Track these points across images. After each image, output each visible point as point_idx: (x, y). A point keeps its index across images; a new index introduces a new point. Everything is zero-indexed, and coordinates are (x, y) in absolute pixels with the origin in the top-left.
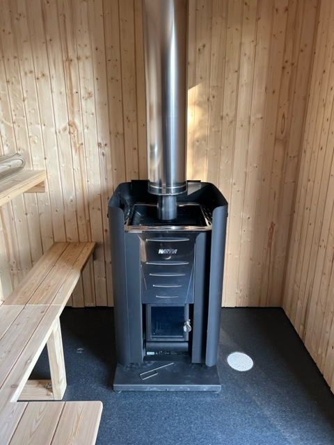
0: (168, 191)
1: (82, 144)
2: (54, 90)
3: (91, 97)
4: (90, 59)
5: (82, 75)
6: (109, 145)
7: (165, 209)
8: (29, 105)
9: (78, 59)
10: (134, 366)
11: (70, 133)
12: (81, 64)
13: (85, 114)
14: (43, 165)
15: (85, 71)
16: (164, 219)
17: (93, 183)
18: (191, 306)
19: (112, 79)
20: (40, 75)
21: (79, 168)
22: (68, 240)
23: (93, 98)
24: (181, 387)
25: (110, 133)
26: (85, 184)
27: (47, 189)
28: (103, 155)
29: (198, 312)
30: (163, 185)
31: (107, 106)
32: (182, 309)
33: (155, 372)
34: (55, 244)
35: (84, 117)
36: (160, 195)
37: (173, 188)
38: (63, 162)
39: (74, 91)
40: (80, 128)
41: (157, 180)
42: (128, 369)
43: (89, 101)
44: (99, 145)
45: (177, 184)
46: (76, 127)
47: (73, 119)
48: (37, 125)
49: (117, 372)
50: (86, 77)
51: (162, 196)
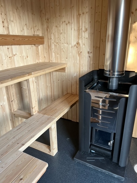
0: (114, 75)
1: (81, 52)
2: (72, 29)
3: (87, 31)
4: (88, 13)
5: (84, 21)
6: (92, 52)
7: (111, 84)
8: (63, 36)
9: (83, 14)
10: (85, 153)
11: (77, 47)
12: (84, 16)
13: (84, 39)
14: (66, 61)
15: (85, 19)
16: (110, 89)
17: (84, 69)
18: (115, 134)
19: (97, 21)
20: (68, 22)
21: (79, 63)
22: (72, 93)
23: (88, 31)
24: (104, 171)
25: (94, 47)
26: (81, 70)
27: (66, 71)
28: (90, 57)
29: (118, 137)
30: (111, 71)
31: (93, 35)
32: (110, 134)
33: (94, 159)
34: (67, 93)
35: (83, 40)
36: (109, 76)
37: (116, 73)
38: (73, 60)
39: (80, 28)
40: (81, 45)
41: (108, 69)
42: (83, 153)
43: (86, 33)
44: (88, 52)
45: (118, 72)
46: (79, 45)
47: (79, 41)
48: (65, 44)
49: (78, 153)
50: (85, 22)
51: (110, 77)
